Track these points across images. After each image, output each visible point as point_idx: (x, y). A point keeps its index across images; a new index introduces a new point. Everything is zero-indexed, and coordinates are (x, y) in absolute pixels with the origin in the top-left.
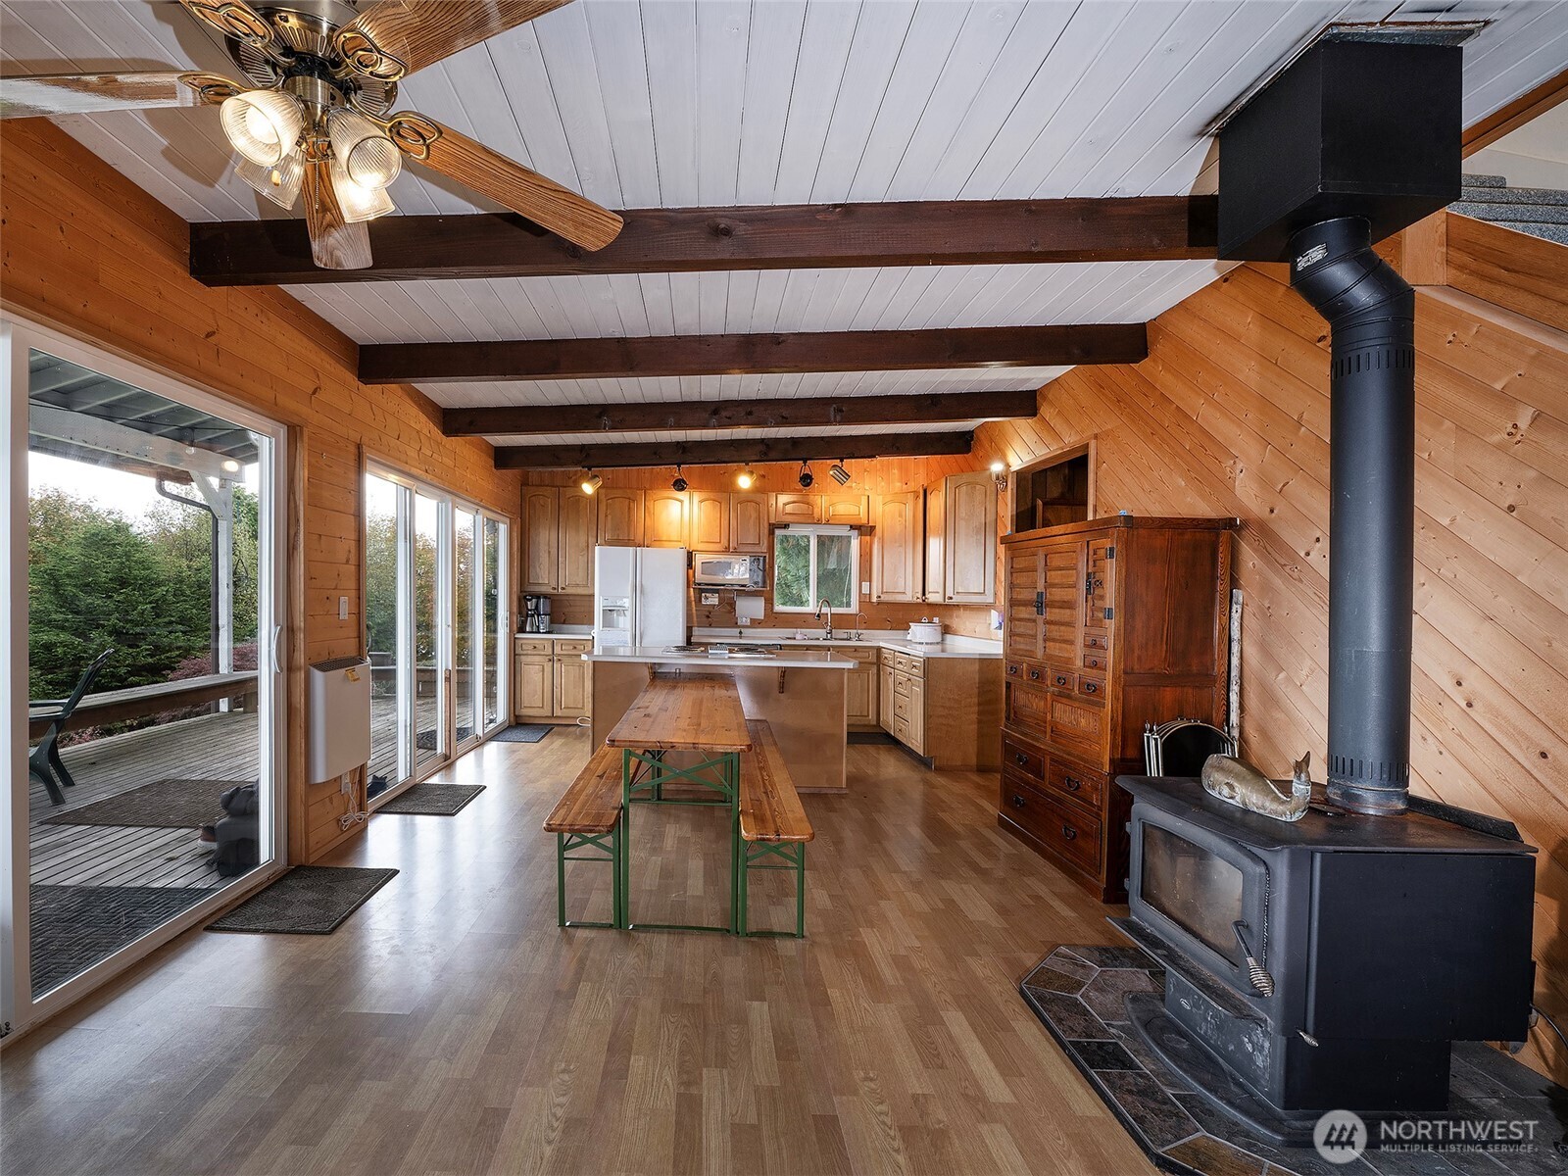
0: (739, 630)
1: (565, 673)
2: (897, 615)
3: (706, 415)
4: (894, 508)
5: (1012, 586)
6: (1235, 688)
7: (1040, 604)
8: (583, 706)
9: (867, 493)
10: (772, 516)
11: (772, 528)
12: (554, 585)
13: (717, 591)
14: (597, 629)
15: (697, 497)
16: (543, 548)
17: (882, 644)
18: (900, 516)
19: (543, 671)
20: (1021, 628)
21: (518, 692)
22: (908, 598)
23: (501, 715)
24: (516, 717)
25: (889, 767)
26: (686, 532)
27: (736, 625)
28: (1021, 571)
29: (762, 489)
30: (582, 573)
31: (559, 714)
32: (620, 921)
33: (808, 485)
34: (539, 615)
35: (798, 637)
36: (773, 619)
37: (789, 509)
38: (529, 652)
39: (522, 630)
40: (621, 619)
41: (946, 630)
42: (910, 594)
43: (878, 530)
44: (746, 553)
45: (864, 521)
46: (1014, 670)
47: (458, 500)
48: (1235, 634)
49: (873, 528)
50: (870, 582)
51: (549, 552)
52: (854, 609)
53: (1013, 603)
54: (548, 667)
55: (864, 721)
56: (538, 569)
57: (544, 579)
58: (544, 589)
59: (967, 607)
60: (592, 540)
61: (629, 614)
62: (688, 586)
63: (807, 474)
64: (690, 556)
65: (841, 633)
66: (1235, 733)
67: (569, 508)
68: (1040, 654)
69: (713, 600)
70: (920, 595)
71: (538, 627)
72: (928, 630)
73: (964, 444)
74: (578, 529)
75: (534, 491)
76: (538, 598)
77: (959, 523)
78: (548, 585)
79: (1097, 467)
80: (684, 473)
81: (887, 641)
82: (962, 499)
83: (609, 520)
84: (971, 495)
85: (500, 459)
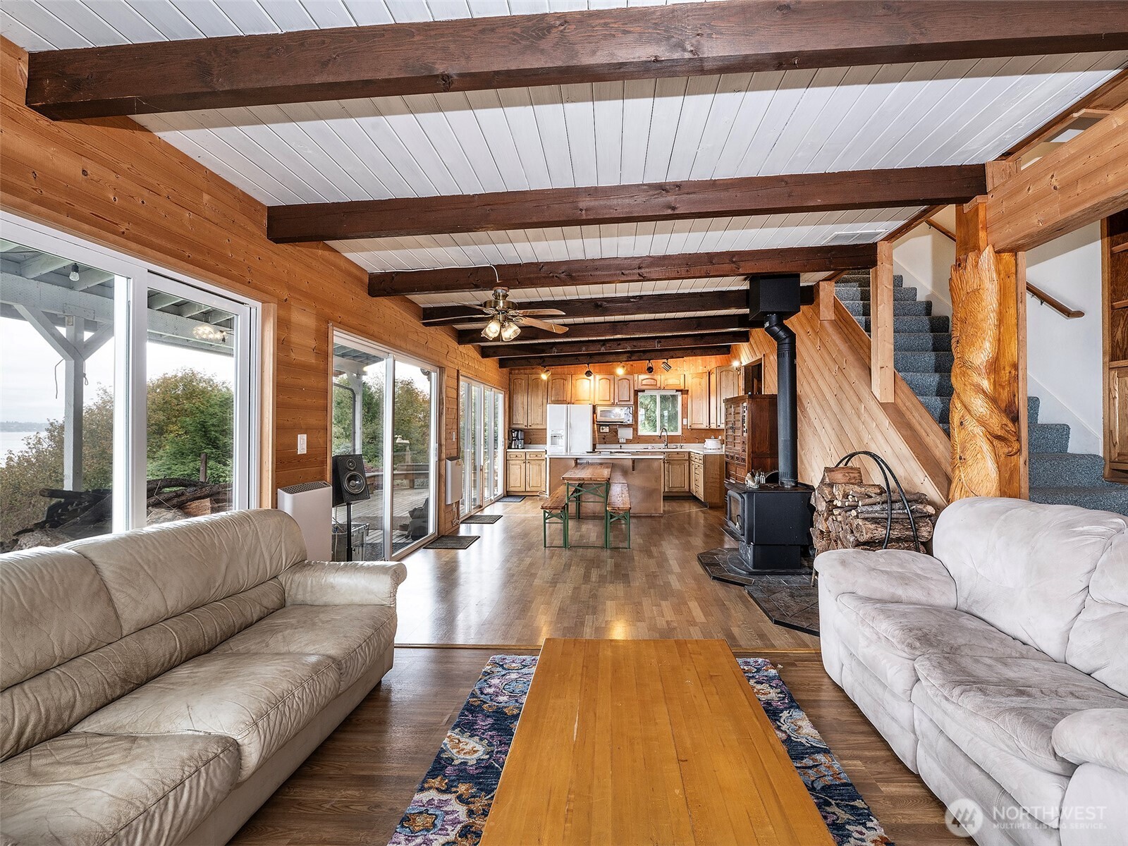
0: (620, 445)
1: (533, 469)
2: (700, 436)
3: (599, 346)
5: (727, 422)
7: (733, 429)
8: (541, 485)
9: (683, 373)
10: (636, 386)
11: (636, 392)
12: (526, 424)
13: (608, 425)
14: (548, 447)
15: (598, 377)
16: (520, 405)
17: (691, 450)
18: (699, 385)
19: (521, 468)
20: (729, 438)
21: (508, 481)
22: (703, 426)
23: (500, 491)
24: (507, 492)
26: (592, 397)
27: (618, 442)
28: (729, 414)
29: (630, 373)
30: (540, 418)
31: (529, 490)
32: (566, 545)
33: (652, 371)
34: (518, 440)
35: (650, 448)
36: (637, 439)
37: (644, 382)
38: (514, 459)
39: (510, 447)
40: (560, 440)
42: (705, 424)
43: (690, 392)
44: (623, 405)
45: (683, 388)
46: (727, 456)
47: (486, 386)
49: (688, 391)
50: (687, 418)
51: (523, 408)
52: (679, 433)
53: (727, 428)
54: (523, 465)
55: (683, 490)
56: (517, 416)
57: (521, 421)
58: (520, 427)
60: (545, 401)
61: (564, 438)
62: (594, 423)
63: (651, 367)
64: (594, 407)
65: (672, 445)
67: (534, 385)
68: (733, 448)
69: (606, 430)
70: (708, 425)
71: (518, 446)
72: (714, 442)
73: (727, 351)
74: (537, 396)
75: (515, 376)
76: (518, 431)
77: (723, 390)
78: (523, 424)
79: (764, 369)
80: (591, 368)
81: (694, 449)
82: (723, 378)
83: (553, 392)
84: (727, 376)
85: (502, 364)
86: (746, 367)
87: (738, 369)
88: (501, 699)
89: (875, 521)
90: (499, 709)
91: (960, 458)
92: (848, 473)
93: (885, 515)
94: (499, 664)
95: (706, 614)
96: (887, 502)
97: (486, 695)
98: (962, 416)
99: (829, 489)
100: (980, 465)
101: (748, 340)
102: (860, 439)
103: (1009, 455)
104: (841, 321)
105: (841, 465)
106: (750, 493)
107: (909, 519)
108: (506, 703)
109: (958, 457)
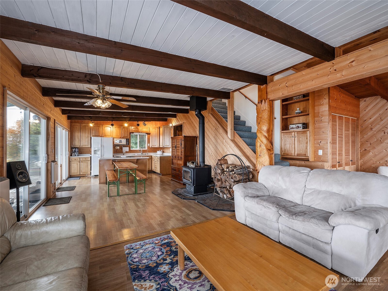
0: (123, 154)
1: (83, 165)
2: (155, 150)
3: (121, 114)
4: (154, 130)
5: (172, 145)
6: (197, 157)
7: (176, 147)
8: (88, 172)
9: (149, 127)
10: (130, 131)
11: (130, 133)
12: (79, 145)
13: (119, 146)
14: (92, 155)
17: (152, 155)
18: (155, 132)
19: (77, 164)
20: (174, 151)
22: (156, 146)
23: (67, 175)
24: (70, 175)
25: (154, 176)
26: (112, 134)
28: (173, 142)
30: (87, 143)
31: (82, 174)
32: (118, 195)
33: (138, 126)
34: (76, 152)
35: (136, 154)
36: (130, 151)
37: (133, 129)
38: (73, 161)
39: (71, 156)
40: (98, 152)
41: (163, 152)
42: (157, 146)
43: (151, 134)
44: (125, 138)
45: (148, 132)
46: (173, 157)
48: (197, 150)
50: (150, 143)
51: (78, 138)
52: (146, 149)
53: (173, 147)
54: (79, 164)
55: (150, 170)
56: (75, 142)
57: (77, 144)
58: (77, 146)
59: (167, 148)
60: (89, 135)
61: (100, 151)
62: (113, 145)
63: (138, 124)
64: (113, 139)
65: (144, 153)
66: (197, 162)
67: (85, 129)
68: (176, 154)
69: (118, 148)
70: (159, 146)
71: (75, 155)
72: (160, 152)
73: (166, 120)
74: (85, 133)
75: (74, 124)
76: (75, 148)
77: (165, 134)
78: (78, 145)
79: (184, 127)
80: (113, 122)
81: (153, 154)
82: (166, 130)
83: (94, 132)
84: (167, 129)
85: (69, 118)
86: (174, 126)
87: (172, 127)
88: (144, 262)
89: (239, 174)
90: (147, 266)
91: (260, 155)
92: (224, 161)
93: (242, 173)
94: (131, 248)
95: (191, 211)
96: (242, 169)
97: (136, 262)
98: (260, 144)
99: (221, 166)
100: (265, 157)
101: (176, 117)
102: (223, 150)
103: (271, 154)
104: (214, 114)
105: (222, 159)
106: (194, 169)
107: (247, 173)
108: (148, 262)
109: (259, 155)
